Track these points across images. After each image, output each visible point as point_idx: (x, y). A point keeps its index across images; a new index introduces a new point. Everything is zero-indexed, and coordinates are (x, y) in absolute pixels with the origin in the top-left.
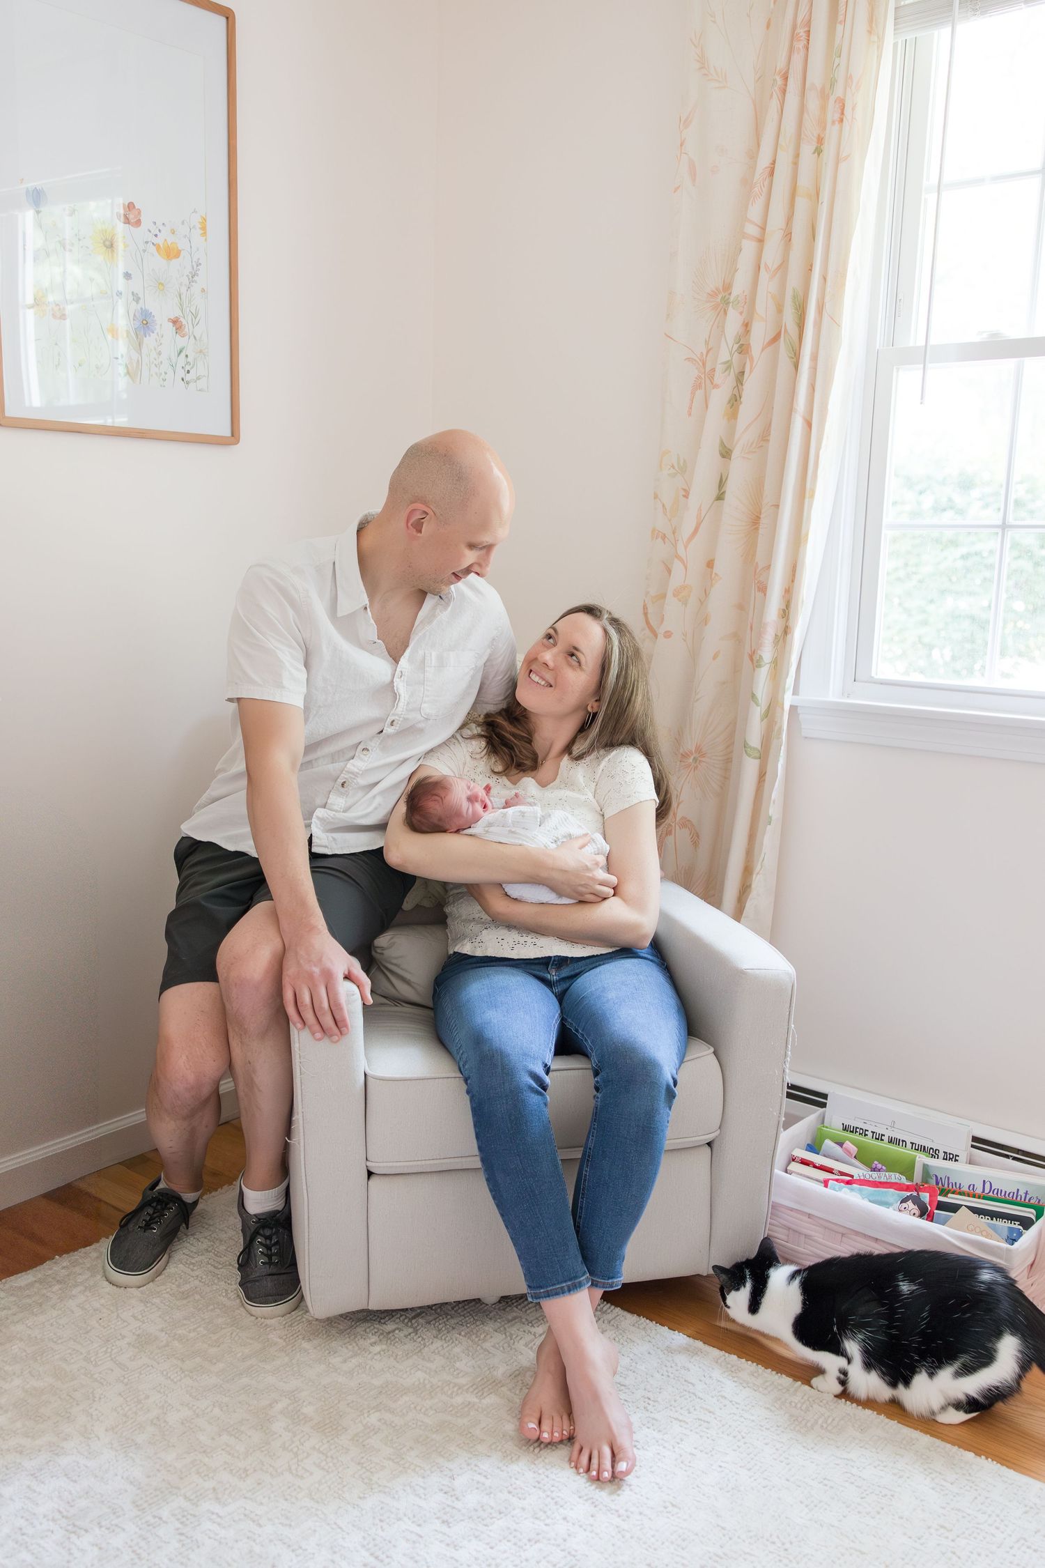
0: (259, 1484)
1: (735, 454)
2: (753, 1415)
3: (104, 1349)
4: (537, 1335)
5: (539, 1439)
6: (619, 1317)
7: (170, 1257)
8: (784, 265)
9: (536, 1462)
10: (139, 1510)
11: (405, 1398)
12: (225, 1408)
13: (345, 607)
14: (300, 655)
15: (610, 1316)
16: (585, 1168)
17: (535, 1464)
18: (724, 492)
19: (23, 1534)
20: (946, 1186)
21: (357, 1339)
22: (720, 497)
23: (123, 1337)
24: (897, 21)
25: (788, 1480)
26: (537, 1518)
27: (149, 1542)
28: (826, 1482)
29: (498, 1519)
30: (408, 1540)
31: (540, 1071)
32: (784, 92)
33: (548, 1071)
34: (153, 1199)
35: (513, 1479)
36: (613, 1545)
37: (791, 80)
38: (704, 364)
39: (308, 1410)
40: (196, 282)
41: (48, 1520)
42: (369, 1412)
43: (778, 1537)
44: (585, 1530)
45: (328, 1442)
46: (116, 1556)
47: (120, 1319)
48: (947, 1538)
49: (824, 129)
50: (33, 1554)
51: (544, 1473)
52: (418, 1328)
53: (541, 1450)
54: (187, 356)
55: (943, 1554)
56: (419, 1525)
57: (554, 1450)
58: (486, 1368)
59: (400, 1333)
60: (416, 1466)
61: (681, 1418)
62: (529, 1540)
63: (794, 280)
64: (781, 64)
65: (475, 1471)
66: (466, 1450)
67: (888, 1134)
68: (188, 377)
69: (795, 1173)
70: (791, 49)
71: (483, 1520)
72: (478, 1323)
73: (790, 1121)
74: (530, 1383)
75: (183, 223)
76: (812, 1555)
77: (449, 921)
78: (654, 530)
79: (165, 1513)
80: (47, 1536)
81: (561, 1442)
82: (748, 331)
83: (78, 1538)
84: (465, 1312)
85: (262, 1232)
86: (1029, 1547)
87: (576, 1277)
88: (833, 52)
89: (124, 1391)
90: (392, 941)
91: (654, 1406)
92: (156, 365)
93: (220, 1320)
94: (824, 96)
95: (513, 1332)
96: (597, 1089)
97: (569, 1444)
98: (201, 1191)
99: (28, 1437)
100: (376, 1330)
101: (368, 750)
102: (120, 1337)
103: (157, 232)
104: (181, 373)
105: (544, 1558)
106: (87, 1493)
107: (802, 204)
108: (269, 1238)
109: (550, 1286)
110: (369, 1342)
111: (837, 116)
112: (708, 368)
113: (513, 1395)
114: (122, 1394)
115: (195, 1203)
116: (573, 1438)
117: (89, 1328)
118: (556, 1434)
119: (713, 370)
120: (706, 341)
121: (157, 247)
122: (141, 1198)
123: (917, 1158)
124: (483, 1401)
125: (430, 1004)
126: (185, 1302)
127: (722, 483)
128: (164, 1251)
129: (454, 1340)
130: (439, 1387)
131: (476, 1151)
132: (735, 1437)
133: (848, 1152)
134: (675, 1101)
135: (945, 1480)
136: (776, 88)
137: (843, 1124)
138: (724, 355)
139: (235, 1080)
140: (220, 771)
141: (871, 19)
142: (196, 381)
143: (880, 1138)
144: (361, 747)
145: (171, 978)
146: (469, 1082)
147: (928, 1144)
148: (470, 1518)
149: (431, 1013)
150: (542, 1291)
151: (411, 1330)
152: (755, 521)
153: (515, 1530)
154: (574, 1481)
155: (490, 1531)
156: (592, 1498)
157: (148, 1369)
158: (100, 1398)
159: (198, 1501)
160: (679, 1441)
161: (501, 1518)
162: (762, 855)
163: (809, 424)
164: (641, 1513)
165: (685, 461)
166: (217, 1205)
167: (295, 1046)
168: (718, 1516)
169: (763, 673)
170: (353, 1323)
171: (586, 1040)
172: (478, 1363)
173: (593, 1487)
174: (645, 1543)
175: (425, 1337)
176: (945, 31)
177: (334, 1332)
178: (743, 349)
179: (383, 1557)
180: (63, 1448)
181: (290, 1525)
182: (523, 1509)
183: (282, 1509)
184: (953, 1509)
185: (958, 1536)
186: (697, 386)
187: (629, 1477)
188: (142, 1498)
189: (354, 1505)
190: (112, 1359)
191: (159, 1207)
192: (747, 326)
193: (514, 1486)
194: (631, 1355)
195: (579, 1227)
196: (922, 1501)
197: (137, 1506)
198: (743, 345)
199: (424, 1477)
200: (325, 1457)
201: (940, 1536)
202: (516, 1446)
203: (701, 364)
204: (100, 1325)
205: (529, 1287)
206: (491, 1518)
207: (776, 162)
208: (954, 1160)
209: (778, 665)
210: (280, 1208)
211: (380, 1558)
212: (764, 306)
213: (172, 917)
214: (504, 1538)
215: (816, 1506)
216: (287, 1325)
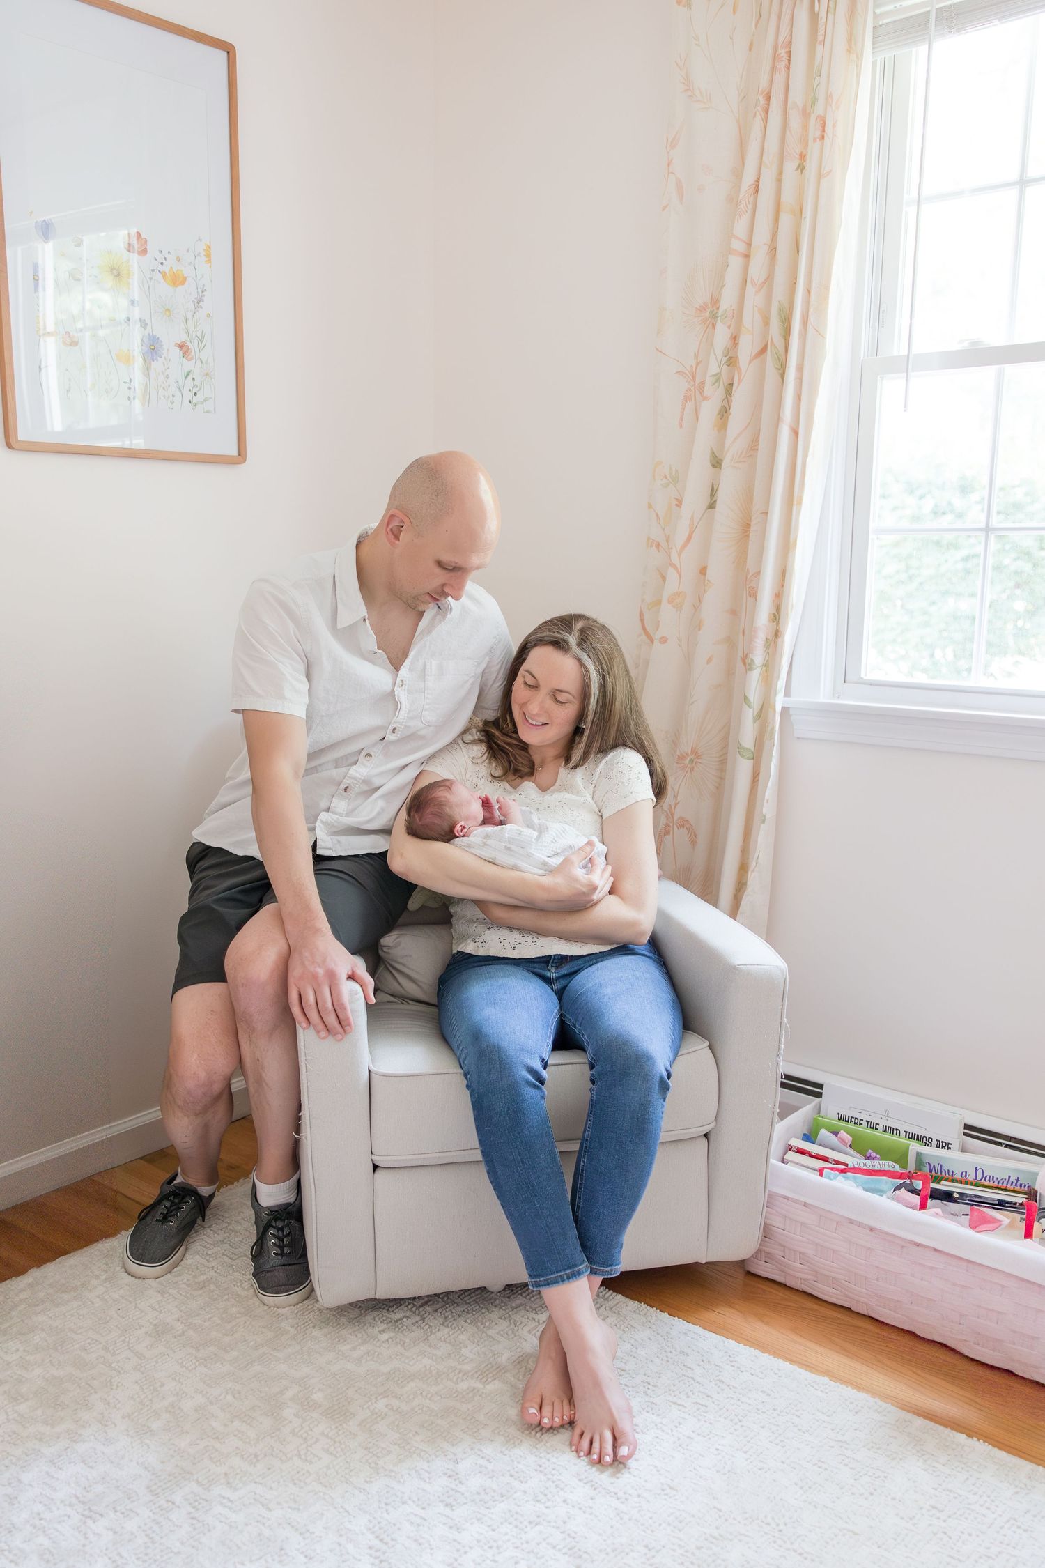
0: (269, 1469)
1: (725, 463)
2: (749, 1399)
3: (123, 1338)
4: (541, 1322)
5: (540, 1424)
6: (619, 1304)
7: (187, 1249)
8: (769, 279)
9: (537, 1446)
10: (153, 1495)
11: (412, 1384)
12: (237, 1396)
13: (345, 619)
14: (302, 667)
15: (611, 1303)
16: (583, 1159)
17: (537, 1448)
18: (715, 501)
19: (41, 1519)
20: (939, 1173)
21: (366, 1327)
22: (712, 506)
23: (141, 1327)
24: (875, 40)
25: (783, 1462)
26: (538, 1501)
27: (162, 1526)
28: (820, 1464)
29: (500, 1503)
30: (412, 1523)
31: (538, 1066)
32: (767, 112)
33: (545, 1066)
34: (171, 1193)
35: (515, 1463)
36: (612, 1527)
37: (773, 100)
38: (694, 377)
39: (318, 1396)
40: (201, 307)
41: (65, 1505)
42: (376, 1398)
43: (773, 1519)
44: (584, 1512)
45: (337, 1427)
46: (130, 1540)
47: (137, 1309)
48: (939, 1518)
49: (806, 146)
50: (50, 1538)
51: (545, 1456)
52: (425, 1316)
53: (542, 1434)
54: (194, 379)
55: (935, 1534)
56: (423, 1509)
57: (555, 1434)
58: (491, 1355)
59: (408, 1321)
60: (422, 1450)
61: (679, 1402)
62: (530, 1523)
63: (779, 294)
64: (764, 83)
65: (479, 1455)
66: (470, 1435)
67: (883, 1123)
68: (195, 400)
69: (791, 1161)
70: (773, 70)
71: (485, 1503)
72: (483, 1311)
73: (785, 1111)
74: (532, 1369)
75: (188, 251)
76: (806, 1536)
77: (454, 920)
78: (649, 538)
79: (178, 1498)
80: (64, 1521)
81: (562, 1426)
82: (737, 344)
83: (94, 1522)
84: (471, 1300)
85: (274, 1224)
86: (1019, 1527)
87: (575, 1266)
88: (813, 70)
89: (140, 1380)
90: (398, 940)
91: (653, 1390)
92: (164, 389)
93: (234, 1310)
94: (806, 114)
95: (517, 1319)
96: (593, 1082)
97: (570, 1429)
98: (217, 1185)
99: (47, 1425)
100: (384, 1318)
101: (371, 756)
102: (137, 1327)
103: (163, 260)
104: (188, 396)
105: (544, 1540)
106: (103, 1479)
107: (786, 220)
108: (282, 1229)
109: (550, 1275)
110: (377, 1330)
111: (818, 133)
112: (698, 381)
113: (516, 1381)
114: (139, 1382)
115: (212, 1196)
116: (574, 1422)
117: (108, 1318)
118: (556, 1420)
119: (703, 383)
120: (695, 354)
121: (164, 275)
122: (159, 1191)
123: (910, 1147)
124: (487, 1387)
125: (435, 1001)
126: (200, 1292)
127: (713, 492)
128: (181, 1242)
129: (460, 1327)
130: (444, 1373)
131: (478, 1145)
132: (732, 1420)
133: (843, 1141)
134: (670, 1094)
135: (937, 1461)
136: (759, 108)
137: (839, 1114)
138: (713, 368)
139: (246, 1079)
140: (230, 778)
141: (850, 39)
142: (203, 403)
143: (874, 1127)
144: (364, 753)
145: (182, 981)
146: (469, 1076)
147: (921, 1133)
148: (473, 1501)
149: (435, 1010)
150: (542, 1279)
151: (418, 1318)
152: (746, 529)
153: (517, 1513)
154: (575, 1464)
155: (492, 1513)
156: (592, 1481)
157: (164, 1358)
158: (117, 1386)
159: (210, 1485)
160: (677, 1425)
161: (503, 1501)
162: (757, 852)
163: (796, 433)
164: (639, 1496)
165: (677, 471)
166: (232, 1197)
167: (301, 1044)
168: (714, 1498)
169: (755, 675)
170: (362, 1312)
171: (583, 1034)
172: (483, 1349)
173: (594, 1469)
174: (642, 1525)
175: (431, 1324)
176: (923, 49)
177: (343, 1319)
178: (732, 361)
179: (387, 1539)
180: (80, 1435)
181: (299, 1509)
182: (525, 1492)
183: (291, 1494)
184: (944, 1490)
185: (949, 1517)
186: (688, 398)
187: (630, 1461)
188: (156, 1484)
189: (360, 1488)
190: (129, 1349)
191: (176, 1201)
192: (735, 339)
193: (516, 1470)
194: (632, 1341)
195: (577, 1216)
196: (914, 1482)
197: (151, 1491)
198: (731, 358)
199: (428, 1462)
200: (333, 1442)
201: (931, 1517)
202: (518, 1430)
203: (691, 377)
204: (119, 1315)
205: (530, 1275)
206: (494, 1501)
207: (761, 180)
208: (946, 1148)
209: (769, 668)
210: (292, 1200)
211: (385, 1541)
212: (751, 318)
213: (183, 920)
214: (506, 1521)
215: (810, 1488)
216: (299, 1314)
